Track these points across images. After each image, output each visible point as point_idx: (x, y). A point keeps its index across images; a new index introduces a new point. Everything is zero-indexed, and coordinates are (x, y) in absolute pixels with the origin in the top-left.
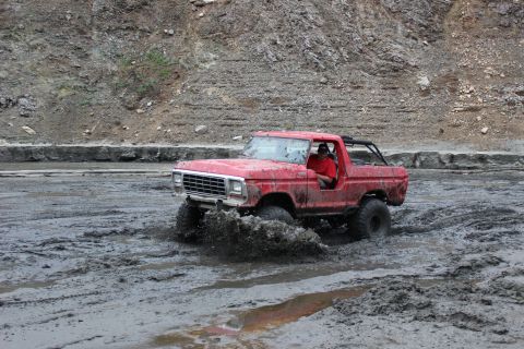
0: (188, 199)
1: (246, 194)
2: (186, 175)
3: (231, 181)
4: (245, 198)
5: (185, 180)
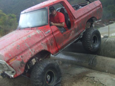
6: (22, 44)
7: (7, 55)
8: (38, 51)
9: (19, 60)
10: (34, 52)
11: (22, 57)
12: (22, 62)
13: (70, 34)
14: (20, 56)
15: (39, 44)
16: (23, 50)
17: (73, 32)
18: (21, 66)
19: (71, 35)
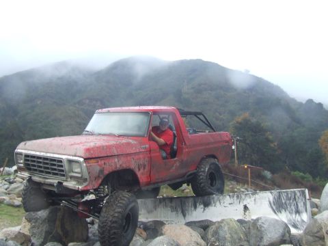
0: (30, 180)
1: (86, 175)
2: (27, 156)
3: (70, 161)
4: (85, 180)
5: (26, 160)
6: (109, 147)
7: (88, 150)
8: (125, 166)
9: (99, 165)
10: (121, 166)
11: (105, 163)
12: (101, 171)
13: (173, 166)
14: (103, 162)
15: (129, 158)
16: (109, 155)
17: (178, 164)
18: (99, 177)
19: (174, 168)
